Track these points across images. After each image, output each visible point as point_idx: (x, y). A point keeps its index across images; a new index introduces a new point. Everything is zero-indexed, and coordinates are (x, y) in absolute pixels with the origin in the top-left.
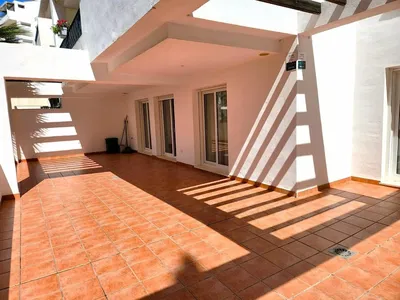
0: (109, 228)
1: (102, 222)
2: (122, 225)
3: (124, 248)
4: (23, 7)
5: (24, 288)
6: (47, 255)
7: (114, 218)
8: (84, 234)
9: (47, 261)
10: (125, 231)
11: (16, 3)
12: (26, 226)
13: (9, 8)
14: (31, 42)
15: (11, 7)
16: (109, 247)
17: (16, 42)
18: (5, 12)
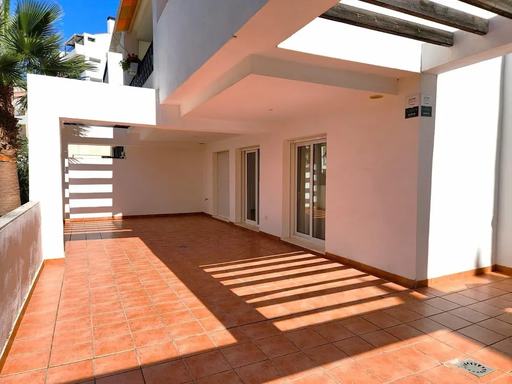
0: (163, 309)
1: (156, 300)
2: (180, 306)
3: (180, 334)
4: (93, 40)
5: (52, 373)
6: (85, 335)
7: (172, 296)
8: (132, 313)
9: (83, 343)
10: (183, 314)
11: (86, 36)
12: (66, 297)
13: (78, 42)
14: (98, 81)
15: (80, 39)
16: (160, 332)
17: (83, 79)
18: (74, 46)
